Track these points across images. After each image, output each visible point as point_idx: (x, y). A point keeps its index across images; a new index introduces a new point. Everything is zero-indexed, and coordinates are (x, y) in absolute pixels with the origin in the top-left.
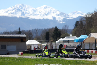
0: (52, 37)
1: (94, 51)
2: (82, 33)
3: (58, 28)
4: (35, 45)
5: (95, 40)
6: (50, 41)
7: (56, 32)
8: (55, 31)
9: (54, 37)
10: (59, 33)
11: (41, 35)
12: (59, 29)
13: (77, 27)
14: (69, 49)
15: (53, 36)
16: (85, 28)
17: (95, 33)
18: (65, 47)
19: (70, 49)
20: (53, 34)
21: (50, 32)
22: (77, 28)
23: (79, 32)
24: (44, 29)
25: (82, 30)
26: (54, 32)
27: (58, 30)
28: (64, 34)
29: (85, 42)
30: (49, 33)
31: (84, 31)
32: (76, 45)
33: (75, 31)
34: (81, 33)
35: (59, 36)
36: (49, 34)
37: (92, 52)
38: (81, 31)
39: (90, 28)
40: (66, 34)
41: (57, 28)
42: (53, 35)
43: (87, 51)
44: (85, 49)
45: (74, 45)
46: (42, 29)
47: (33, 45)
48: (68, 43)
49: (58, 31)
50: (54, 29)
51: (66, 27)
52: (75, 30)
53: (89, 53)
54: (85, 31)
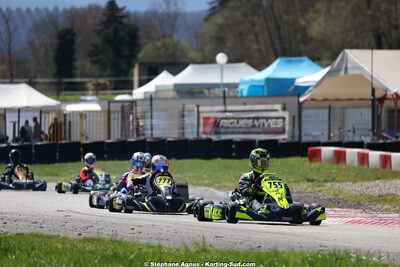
0: (90, 56)
1: (375, 156)
2: (256, 35)
3: (123, 9)
4: (28, 109)
5: (373, 90)
6: (90, 85)
7: (110, 31)
8: (105, 23)
9: (101, 56)
10: (127, 39)
11: (31, 44)
12: (127, 16)
13: (232, 4)
14: (230, 142)
15: (95, 54)
16: (276, 9)
17: (368, 52)
18: (208, 129)
19: (237, 143)
20: (98, 40)
21: (75, 29)
22: (227, 13)
23: (240, 34)
24: (33, 8)
25: (255, 19)
26: (99, 33)
27: (125, 21)
28: (159, 44)
29: (313, 100)
30: (74, 35)
31: (268, 29)
32: (267, 119)
33: (221, 27)
34: (252, 37)
35: (126, 52)
36: (72, 42)
37: (363, 159)
38: (254, 25)
39: (304, 11)
40: (167, 40)
41: (118, 10)
42: (96, 46)
43: (335, 152)
44: (319, 144)
45: (258, 118)
46: (24, 9)
47: (19, 110)
48: (222, 108)
49: (121, 23)
50: (104, 14)
51: (168, 4)
52: (219, 19)
53: (343, 166)
54: (271, 25)
